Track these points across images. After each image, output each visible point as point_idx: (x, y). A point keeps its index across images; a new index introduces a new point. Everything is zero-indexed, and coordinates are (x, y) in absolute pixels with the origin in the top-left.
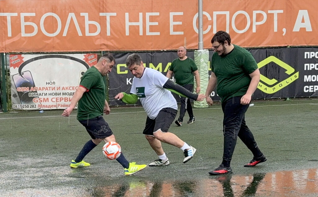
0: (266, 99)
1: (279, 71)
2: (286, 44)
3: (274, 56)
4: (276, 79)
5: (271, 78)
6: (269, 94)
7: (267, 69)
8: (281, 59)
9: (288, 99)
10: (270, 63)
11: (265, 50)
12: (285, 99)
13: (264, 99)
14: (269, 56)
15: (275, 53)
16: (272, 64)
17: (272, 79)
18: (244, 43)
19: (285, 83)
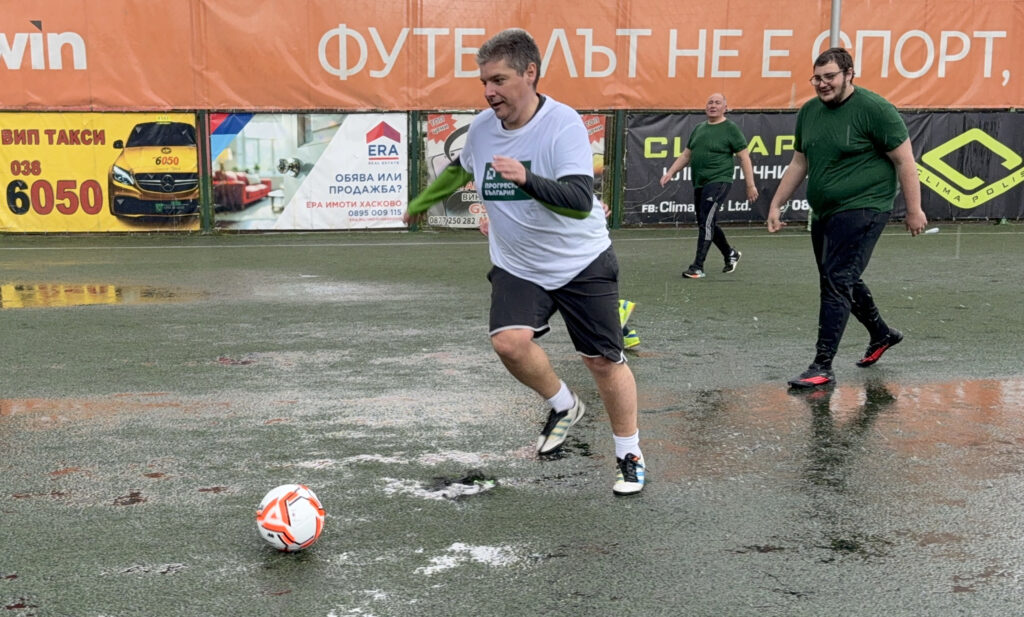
0: (957, 220)
1: (988, 162)
2: (1009, 104)
3: (980, 128)
4: (982, 178)
5: (970, 175)
6: (963, 210)
7: (963, 157)
8: (995, 136)
9: (1004, 221)
10: (970, 144)
11: (962, 115)
12: (998, 221)
13: (951, 220)
14: (970, 128)
15: (983, 123)
16: (975, 146)
17: (973, 177)
18: (918, 99)
19: (999, 188)
